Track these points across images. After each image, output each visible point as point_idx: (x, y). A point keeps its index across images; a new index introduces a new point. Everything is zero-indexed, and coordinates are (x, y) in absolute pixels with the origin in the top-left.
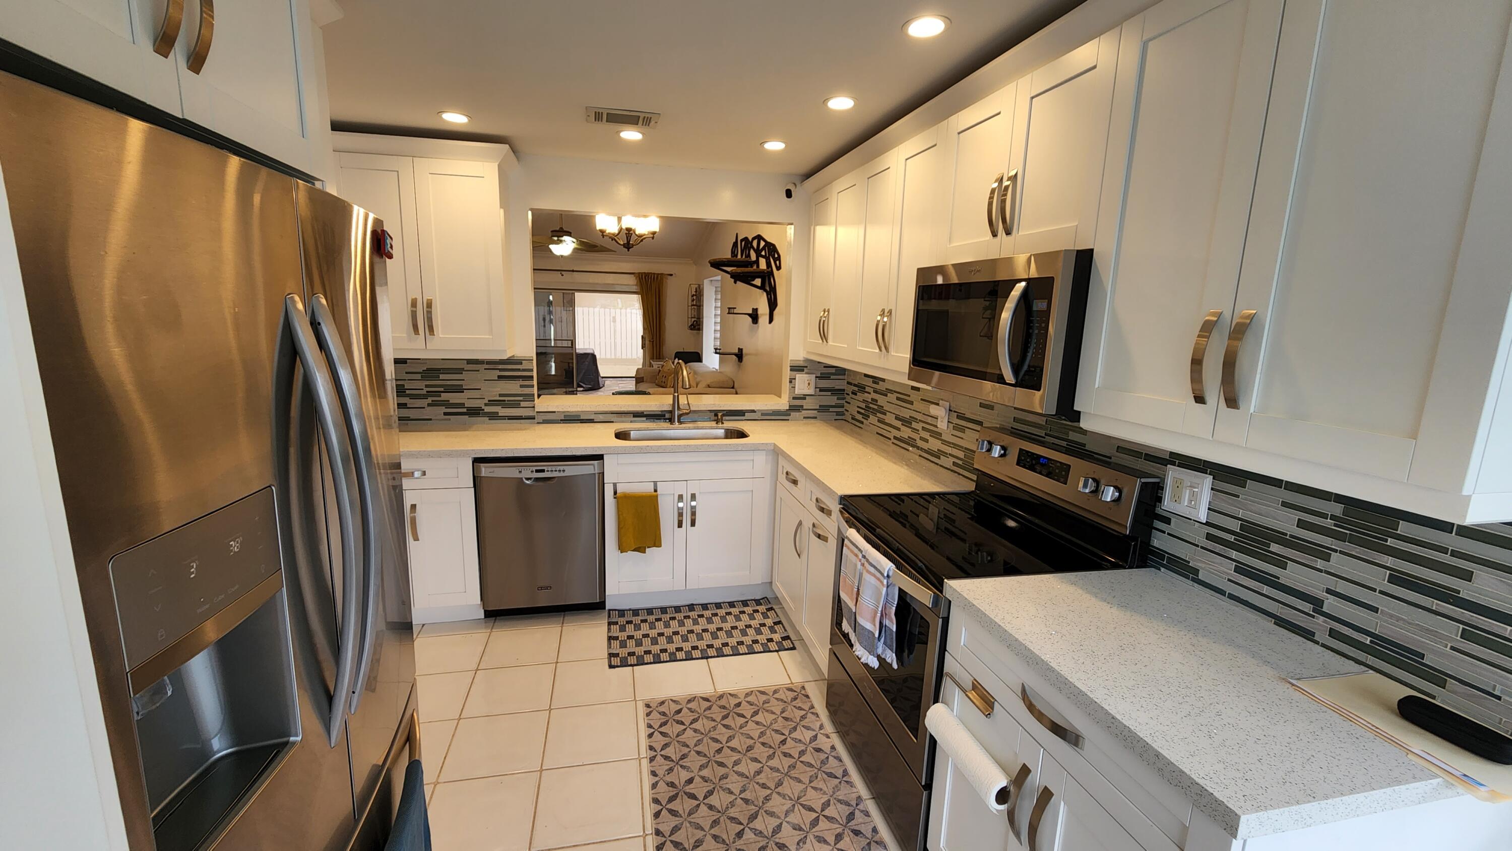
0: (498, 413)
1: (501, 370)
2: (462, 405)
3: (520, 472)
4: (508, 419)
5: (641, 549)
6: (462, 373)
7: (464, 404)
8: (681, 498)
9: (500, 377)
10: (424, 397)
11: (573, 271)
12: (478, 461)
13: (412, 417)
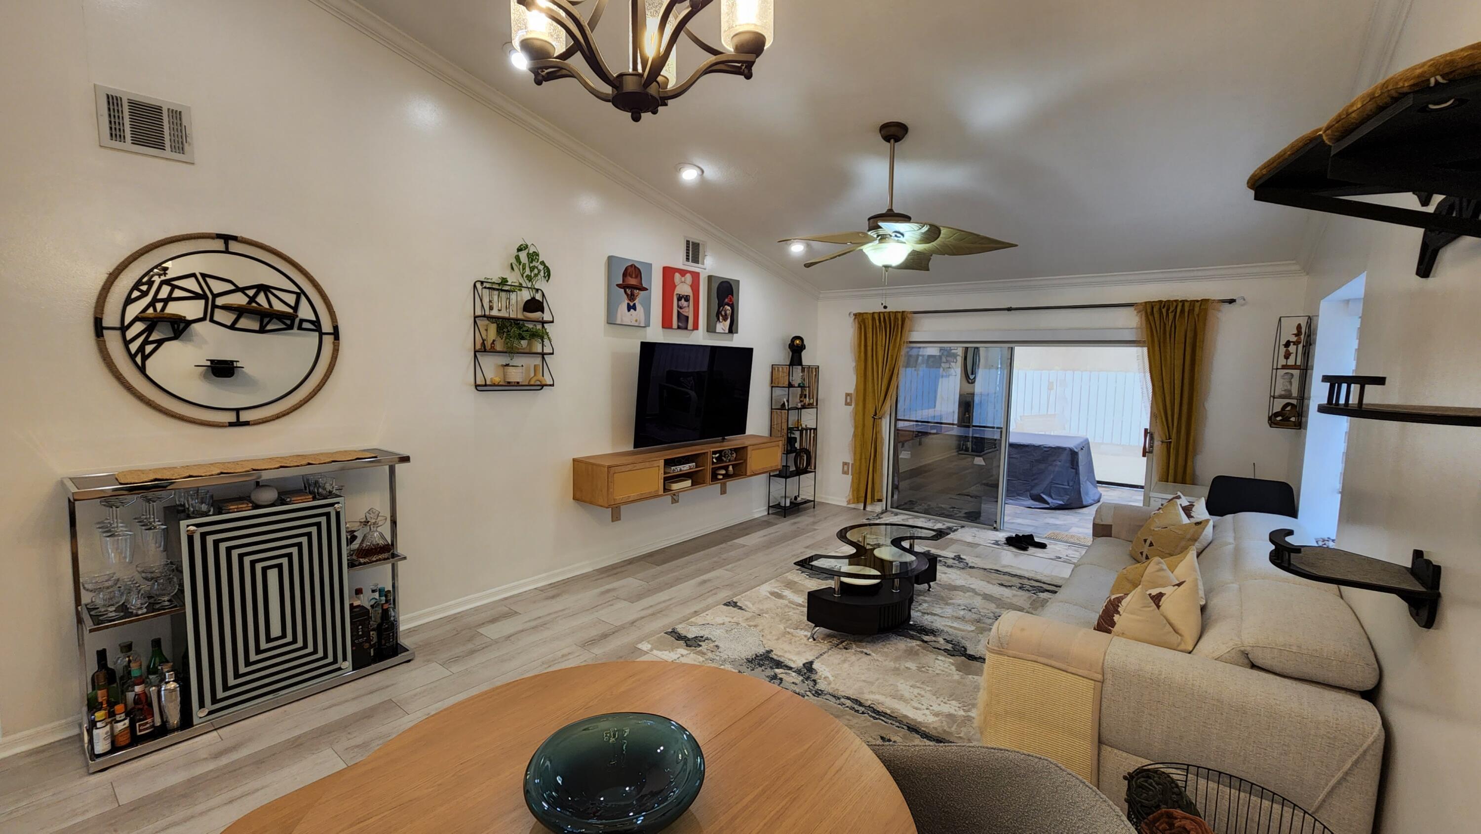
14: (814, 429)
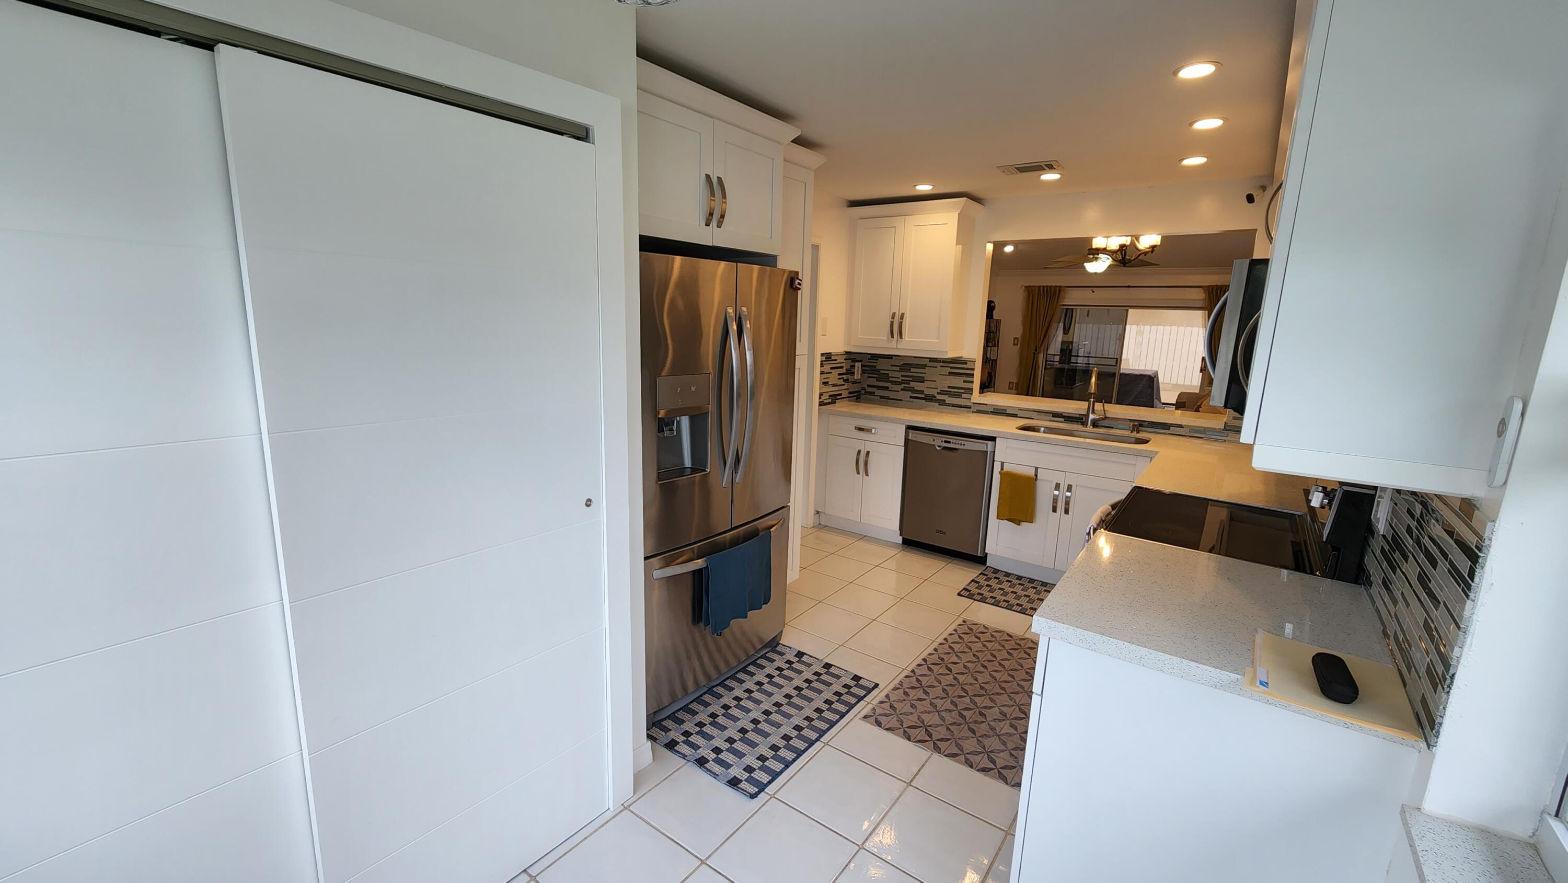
0: (945, 401)
1: (952, 368)
2: (922, 392)
3: (934, 440)
4: (952, 406)
5: (1018, 522)
6: (925, 368)
7: (923, 391)
8: (1057, 487)
9: (950, 373)
10: (900, 383)
11: (1129, 287)
12: (909, 428)
13: (891, 397)
14: (995, 360)
